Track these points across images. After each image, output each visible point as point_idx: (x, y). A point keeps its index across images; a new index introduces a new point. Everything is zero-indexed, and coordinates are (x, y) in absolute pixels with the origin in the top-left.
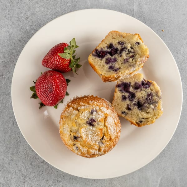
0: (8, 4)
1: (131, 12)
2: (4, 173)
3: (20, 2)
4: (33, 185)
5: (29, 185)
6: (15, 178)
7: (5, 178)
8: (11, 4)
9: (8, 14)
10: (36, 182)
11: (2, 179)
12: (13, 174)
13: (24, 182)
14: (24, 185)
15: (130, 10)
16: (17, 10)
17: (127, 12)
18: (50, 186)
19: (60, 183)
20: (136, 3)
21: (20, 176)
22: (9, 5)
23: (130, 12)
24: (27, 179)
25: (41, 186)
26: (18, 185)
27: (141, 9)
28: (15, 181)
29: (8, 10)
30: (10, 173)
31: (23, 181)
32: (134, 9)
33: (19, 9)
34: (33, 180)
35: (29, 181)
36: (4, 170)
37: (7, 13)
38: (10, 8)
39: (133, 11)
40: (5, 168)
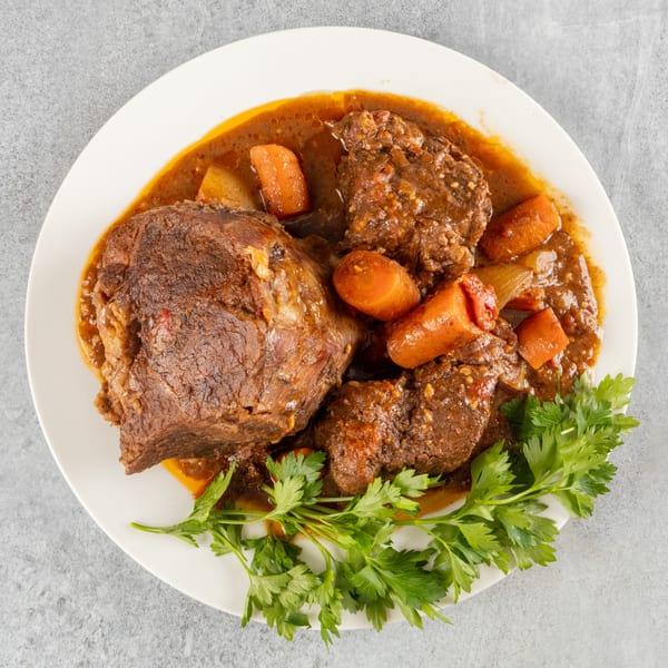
0: (205, 12)
1: (626, 75)
2: (119, 586)
3: (246, 7)
4: (215, 639)
5: (201, 637)
6: (155, 607)
7: (122, 605)
8: (215, 9)
9: (201, 44)
10: (226, 631)
11: (111, 606)
12: (151, 595)
13: (186, 627)
14: (183, 638)
15: (624, 71)
16: (232, 31)
17: (610, 74)
18: (273, 650)
19: (312, 646)
20: (645, 47)
21: (171, 604)
22: (209, 14)
23: (623, 76)
24: (195, 618)
25: (241, 647)
26: (161, 635)
27: (662, 70)
28: (154, 620)
29: (201, 30)
30: (140, 587)
31: (182, 624)
32: (636, 69)
33: (241, 29)
34: (218, 624)
35: (203, 626)
36: (121, 575)
37: (199, 39)
38: (211, 25)
39: (635, 74)
40: (124, 570)
